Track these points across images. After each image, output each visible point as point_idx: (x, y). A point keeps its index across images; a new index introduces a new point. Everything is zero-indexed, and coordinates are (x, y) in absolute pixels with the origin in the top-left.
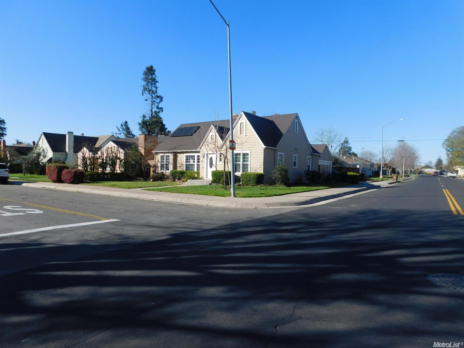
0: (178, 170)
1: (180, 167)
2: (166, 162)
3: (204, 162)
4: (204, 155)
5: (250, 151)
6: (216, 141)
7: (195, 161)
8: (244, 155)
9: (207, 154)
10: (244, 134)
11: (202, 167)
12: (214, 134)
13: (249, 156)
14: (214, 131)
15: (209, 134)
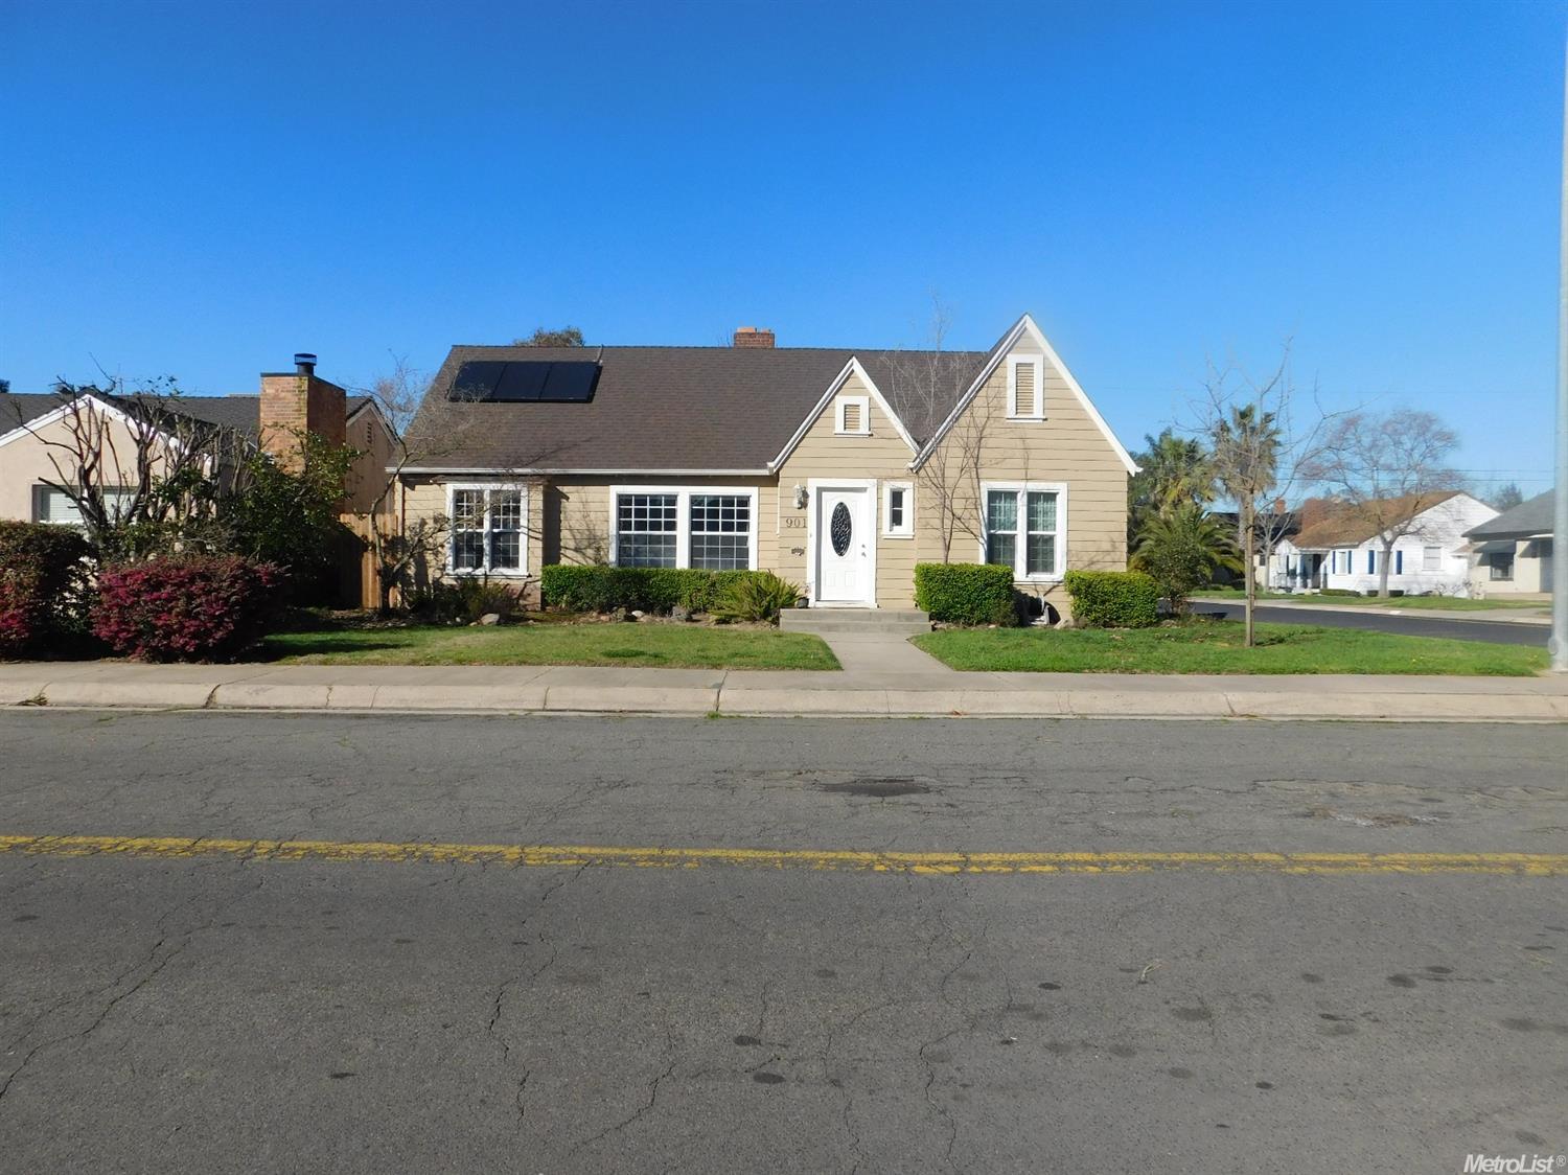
0: (564, 562)
1: (577, 550)
2: (494, 524)
3: (802, 525)
4: (805, 495)
5: (1066, 484)
6: (872, 435)
7: (674, 523)
8: (1033, 497)
9: (820, 490)
10: (1035, 411)
11: (794, 551)
12: (862, 401)
13: (1061, 503)
14: (861, 389)
15: (833, 398)
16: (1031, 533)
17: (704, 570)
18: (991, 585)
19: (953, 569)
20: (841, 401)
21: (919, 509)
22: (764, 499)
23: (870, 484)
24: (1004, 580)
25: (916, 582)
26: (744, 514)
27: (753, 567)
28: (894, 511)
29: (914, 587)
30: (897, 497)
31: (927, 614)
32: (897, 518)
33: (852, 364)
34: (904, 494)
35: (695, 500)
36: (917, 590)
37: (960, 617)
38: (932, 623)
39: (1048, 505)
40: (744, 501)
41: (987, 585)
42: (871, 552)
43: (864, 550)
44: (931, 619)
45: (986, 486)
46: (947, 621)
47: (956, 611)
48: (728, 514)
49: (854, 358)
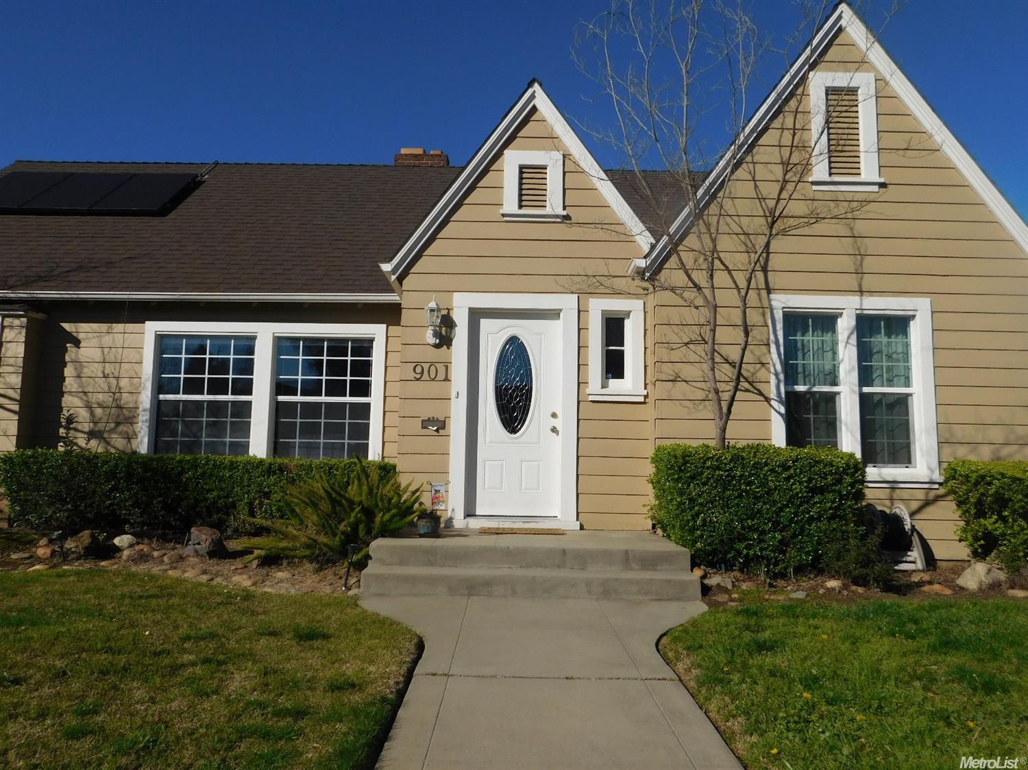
3: (441, 376)
4: (448, 322)
5: (928, 300)
6: (567, 217)
7: (249, 383)
8: (867, 325)
9: (476, 316)
10: (862, 171)
11: (425, 424)
12: (551, 160)
13: (919, 335)
14: (551, 139)
15: (499, 154)
16: (866, 390)
17: (297, 459)
18: (822, 490)
19: (737, 458)
20: (513, 159)
21: (655, 346)
22: (395, 344)
23: (567, 303)
24: (848, 479)
25: (656, 483)
26: (364, 368)
27: (374, 454)
28: (608, 351)
29: (650, 490)
30: (614, 328)
31: (686, 552)
32: (614, 366)
33: (533, 97)
34: (626, 322)
35: (283, 345)
36: (657, 497)
37: (758, 559)
38: (698, 573)
39: (897, 341)
40: (363, 347)
41: (814, 491)
42: (567, 424)
43: (554, 422)
44: (694, 564)
45: (781, 302)
46: (729, 568)
47: (748, 547)
48: (337, 368)
49: (536, 87)
